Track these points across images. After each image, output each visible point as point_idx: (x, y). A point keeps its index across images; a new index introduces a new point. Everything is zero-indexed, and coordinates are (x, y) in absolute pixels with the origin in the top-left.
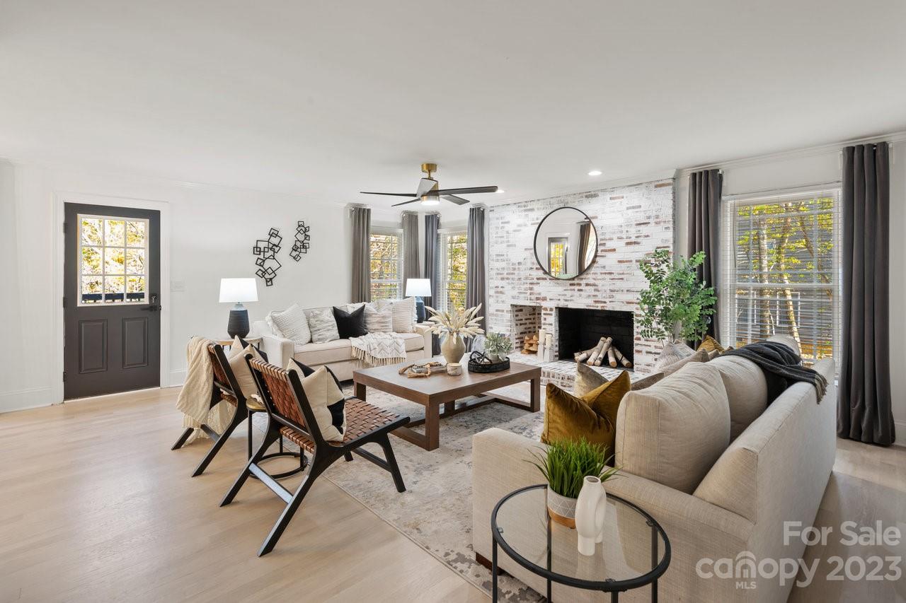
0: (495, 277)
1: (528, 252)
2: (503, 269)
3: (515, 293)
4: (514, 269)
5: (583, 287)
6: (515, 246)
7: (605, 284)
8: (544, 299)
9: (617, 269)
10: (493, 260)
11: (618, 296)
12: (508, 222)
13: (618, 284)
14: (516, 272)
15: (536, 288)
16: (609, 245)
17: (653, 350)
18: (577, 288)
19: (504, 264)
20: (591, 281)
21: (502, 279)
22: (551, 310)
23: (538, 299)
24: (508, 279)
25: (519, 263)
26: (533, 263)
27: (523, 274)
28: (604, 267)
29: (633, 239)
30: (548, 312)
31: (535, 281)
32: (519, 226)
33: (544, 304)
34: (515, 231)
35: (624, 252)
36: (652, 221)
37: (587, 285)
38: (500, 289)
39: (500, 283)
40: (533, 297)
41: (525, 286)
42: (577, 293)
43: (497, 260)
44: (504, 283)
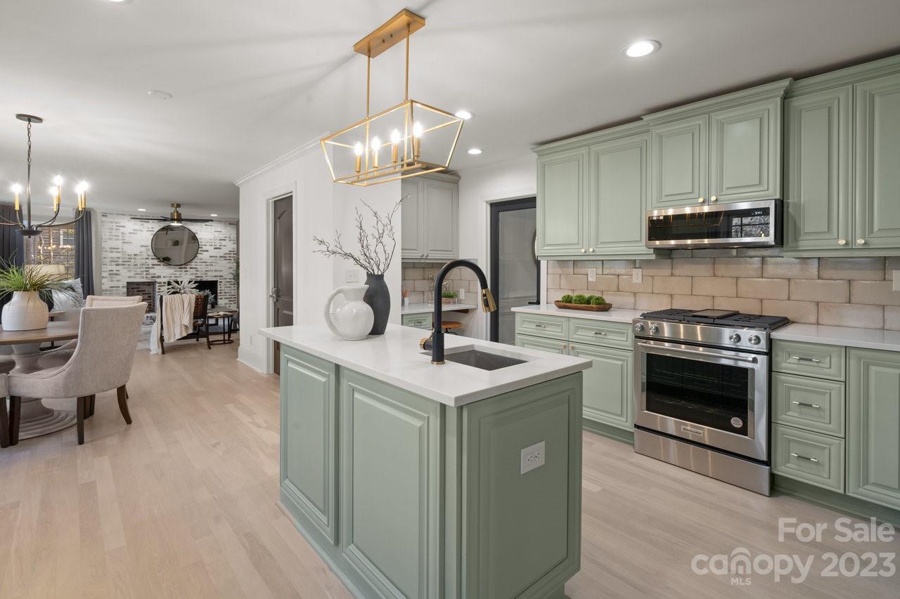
0: (108, 263)
1: (143, 249)
2: (119, 258)
3: (132, 274)
4: (131, 258)
5: (188, 270)
6: (131, 243)
7: (202, 268)
8: (159, 277)
9: (209, 260)
10: (106, 251)
11: (209, 274)
12: (124, 227)
13: (210, 268)
14: (133, 261)
15: (151, 271)
16: (204, 248)
17: (228, 297)
18: (184, 270)
19: (118, 255)
20: (194, 266)
21: (117, 265)
22: (164, 283)
23: (152, 277)
24: (123, 265)
25: (135, 255)
26: (148, 255)
27: (139, 262)
28: (202, 259)
29: (218, 246)
30: (162, 284)
31: (151, 266)
32: (135, 230)
33: (158, 280)
34: (130, 233)
35: (212, 252)
36: (227, 239)
37: (191, 268)
38: (115, 272)
39: (115, 268)
40: (148, 276)
41: (141, 270)
42: (184, 273)
43: (112, 252)
44: (118, 268)
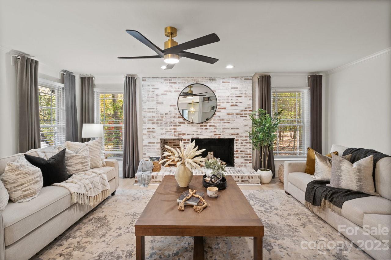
0: (147, 122)
1: (172, 108)
2: (154, 117)
3: (163, 131)
4: (162, 117)
5: (208, 127)
6: (163, 103)
7: (220, 125)
8: (184, 134)
9: (226, 118)
10: (145, 111)
11: (227, 131)
12: (157, 89)
13: (227, 125)
14: (164, 119)
15: (178, 129)
16: (222, 106)
17: (244, 155)
18: (204, 128)
19: (154, 114)
20: (213, 124)
21: (153, 123)
22: (188, 140)
23: (179, 134)
24: (157, 123)
25: (166, 114)
26: (176, 114)
27: (168, 120)
28: (220, 117)
29: (234, 103)
30: (187, 141)
31: (178, 124)
32: (165, 91)
33: (183, 137)
34: (162, 94)
35: (230, 110)
36: (243, 95)
37: (210, 126)
38: (151, 130)
39: (151, 126)
40: (176, 133)
41: (171, 127)
42: (204, 131)
43: (149, 112)
44: (155, 126)
